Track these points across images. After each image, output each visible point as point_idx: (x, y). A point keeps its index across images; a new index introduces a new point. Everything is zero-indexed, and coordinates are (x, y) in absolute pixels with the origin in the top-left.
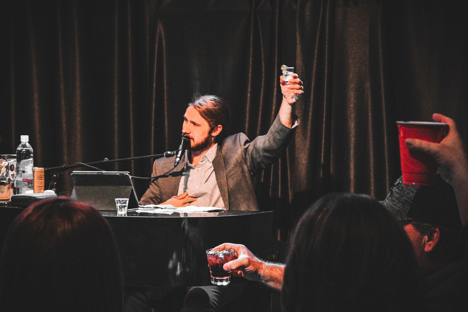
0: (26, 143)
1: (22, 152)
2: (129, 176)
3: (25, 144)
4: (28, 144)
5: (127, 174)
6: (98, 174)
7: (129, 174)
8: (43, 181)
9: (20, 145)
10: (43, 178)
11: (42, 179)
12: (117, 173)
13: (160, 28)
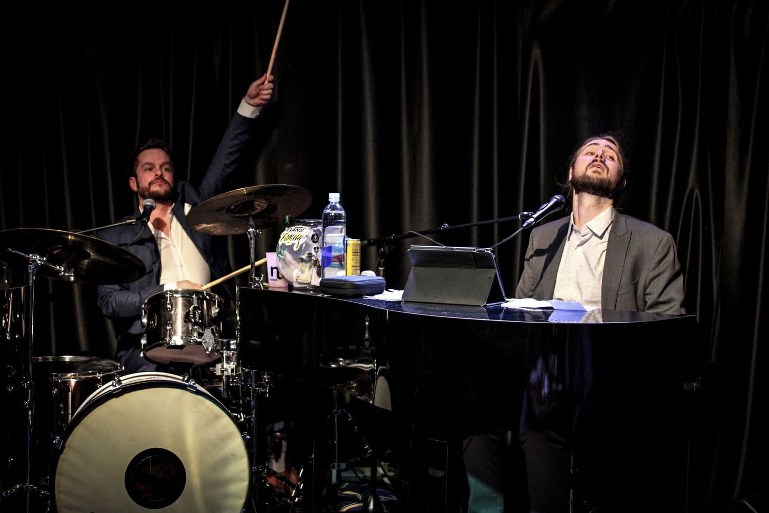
0: (336, 203)
1: (330, 216)
2: (492, 254)
3: (335, 206)
4: (338, 206)
5: (489, 252)
6: (447, 250)
7: (492, 251)
8: (358, 258)
9: (329, 206)
10: (359, 254)
11: (357, 255)
12: (474, 249)
13: (536, 52)
